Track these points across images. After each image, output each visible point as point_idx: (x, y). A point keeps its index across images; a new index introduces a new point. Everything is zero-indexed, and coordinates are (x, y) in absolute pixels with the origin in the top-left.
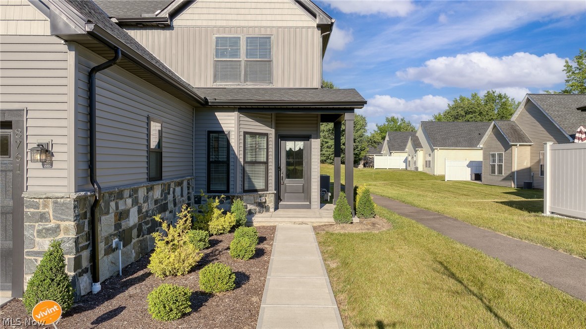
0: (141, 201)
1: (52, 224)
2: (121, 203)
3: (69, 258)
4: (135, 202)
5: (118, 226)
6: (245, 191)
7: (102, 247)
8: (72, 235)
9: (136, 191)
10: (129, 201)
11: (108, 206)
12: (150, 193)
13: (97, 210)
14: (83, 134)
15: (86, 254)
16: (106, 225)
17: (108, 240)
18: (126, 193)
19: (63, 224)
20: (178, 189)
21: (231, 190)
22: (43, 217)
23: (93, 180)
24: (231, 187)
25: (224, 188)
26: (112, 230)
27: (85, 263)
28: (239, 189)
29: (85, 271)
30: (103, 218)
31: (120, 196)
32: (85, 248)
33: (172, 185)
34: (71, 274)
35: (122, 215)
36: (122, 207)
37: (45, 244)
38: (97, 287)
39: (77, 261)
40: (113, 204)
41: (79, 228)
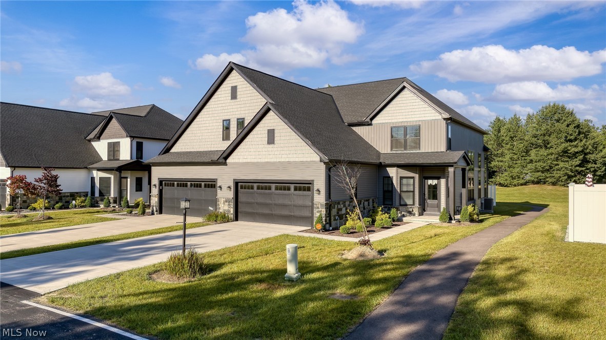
0: (347, 206)
1: (320, 210)
2: (339, 206)
3: (324, 219)
4: (344, 206)
5: (338, 213)
6: (401, 205)
7: (332, 218)
8: (325, 213)
9: (345, 202)
10: (342, 206)
11: (334, 206)
12: (351, 204)
13: (331, 207)
14: (327, 186)
15: (328, 219)
16: (334, 212)
17: (334, 216)
18: (341, 203)
19: (323, 210)
20: (366, 203)
21: (394, 204)
22: (318, 208)
23: (330, 199)
24: (394, 203)
25: (391, 203)
26: (336, 214)
27: (328, 221)
28: (397, 203)
29: (328, 223)
30: (333, 210)
31: (339, 203)
32: (328, 217)
33: (363, 201)
34: (324, 223)
35: (340, 210)
36: (339, 207)
37: (318, 215)
38: (331, 228)
39: (326, 220)
40: (336, 206)
41: (326, 211)
